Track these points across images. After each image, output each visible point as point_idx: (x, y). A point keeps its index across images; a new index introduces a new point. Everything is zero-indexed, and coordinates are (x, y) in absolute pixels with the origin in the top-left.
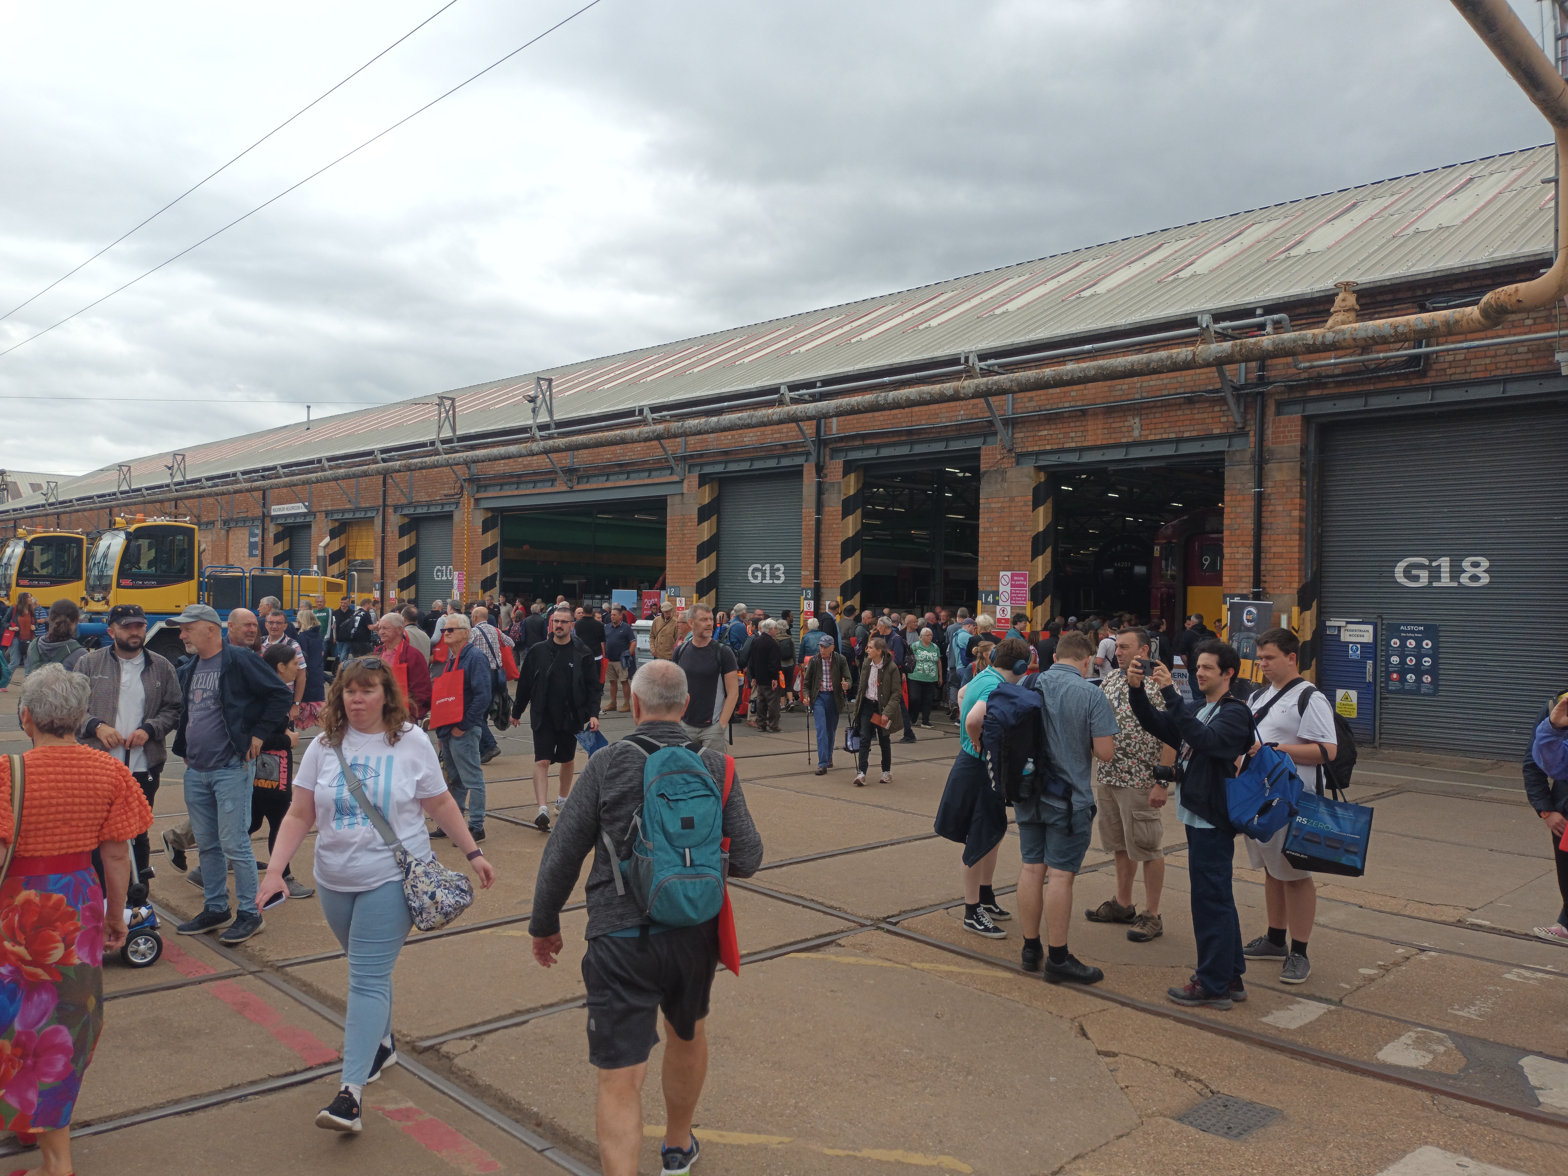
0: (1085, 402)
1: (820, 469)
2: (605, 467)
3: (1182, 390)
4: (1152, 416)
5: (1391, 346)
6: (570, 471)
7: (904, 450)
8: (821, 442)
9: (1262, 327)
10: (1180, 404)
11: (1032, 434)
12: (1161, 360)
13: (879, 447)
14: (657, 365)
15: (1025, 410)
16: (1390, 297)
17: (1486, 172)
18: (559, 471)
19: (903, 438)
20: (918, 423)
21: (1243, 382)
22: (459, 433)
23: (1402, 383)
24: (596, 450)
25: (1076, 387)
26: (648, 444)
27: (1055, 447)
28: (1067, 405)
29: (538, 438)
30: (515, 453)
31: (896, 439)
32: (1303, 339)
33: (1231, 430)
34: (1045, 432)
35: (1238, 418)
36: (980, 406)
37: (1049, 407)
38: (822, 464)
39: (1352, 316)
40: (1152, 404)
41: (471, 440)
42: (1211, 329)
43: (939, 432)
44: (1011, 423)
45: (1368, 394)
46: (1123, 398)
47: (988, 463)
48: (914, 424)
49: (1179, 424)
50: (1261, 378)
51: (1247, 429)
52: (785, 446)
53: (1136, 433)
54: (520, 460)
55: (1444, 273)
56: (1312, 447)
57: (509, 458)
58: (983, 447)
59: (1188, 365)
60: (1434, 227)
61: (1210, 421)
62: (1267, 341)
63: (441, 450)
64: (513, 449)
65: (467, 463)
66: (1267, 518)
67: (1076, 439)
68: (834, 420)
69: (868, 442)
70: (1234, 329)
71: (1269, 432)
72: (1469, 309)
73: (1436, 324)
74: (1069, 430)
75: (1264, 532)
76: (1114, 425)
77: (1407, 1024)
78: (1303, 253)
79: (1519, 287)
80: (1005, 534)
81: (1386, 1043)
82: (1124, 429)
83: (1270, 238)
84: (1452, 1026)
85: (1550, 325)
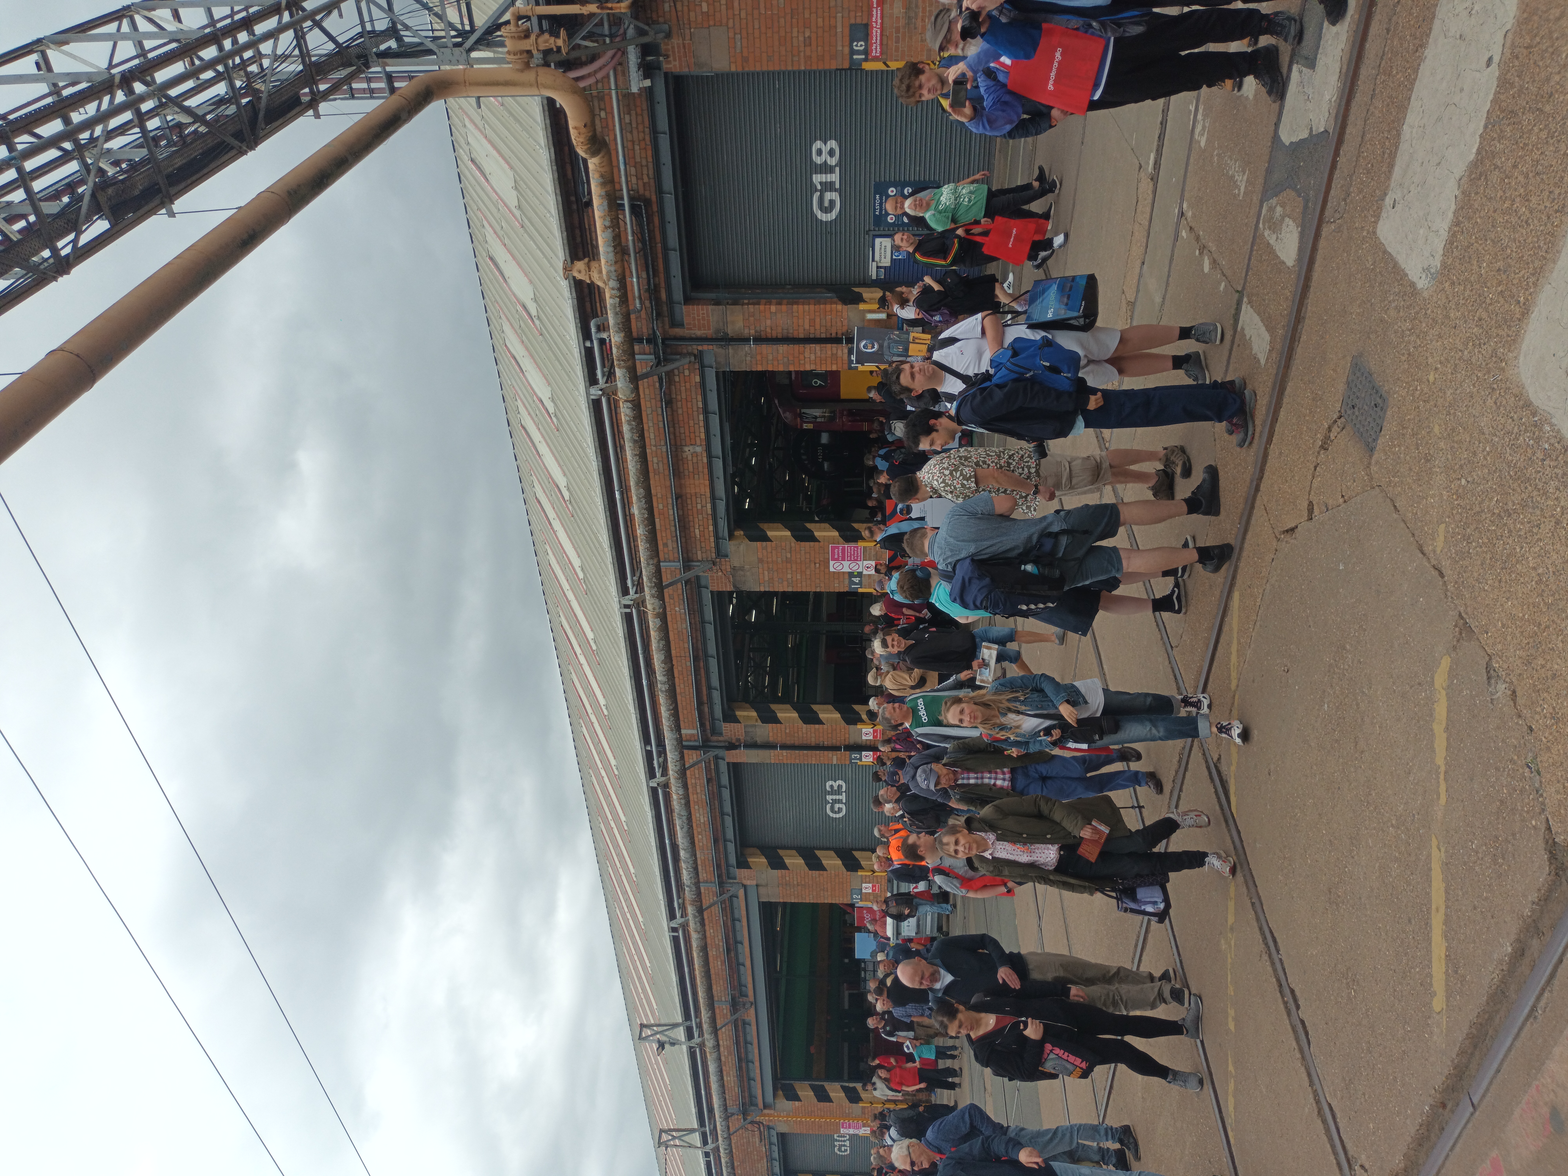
0: (669, 496)
1: (732, 746)
2: (730, 967)
3: (660, 410)
4: (683, 436)
5: (622, 229)
6: (735, 1005)
7: (713, 663)
8: (705, 745)
9: (602, 342)
10: (673, 411)
11: (698, 543)
12: (631, 426)
13: (710, 688)
14: (626, 910)
15: (676, 550)
16: (577, 232)
17: (467, 149)
18: (735, 1017)
19: (702, 664)
20: (687, 650)
21: (652, 357)
22: (695, 1125)
23: (656, 220)
24: (713, 977)
25: (655, 504)
26: (707, 922)
27: (711, 522)
28: (671, 512)
29: (700, 1039)
30: (716, 1065)
31: (702, 672)
32: (615, 307)
33: (697, 366)
34: (697, 531)
35: (686, 360)
36: (671, 592)
37: (673, 529)
38: (727, 744)
39: (594, 265)
40: (672, 436)
41: (703, 1113)
42: (604, 386)
43: (696, 630)
44: (688, 562)
45: (666, 249)
46: (665, 461)
47: (726, 584)
48: (687, 654)
49: (690, 411)
50: (649, 341)
51: (696, 352)
52: (709, 781)
53: (699, 449)
54: (723, 1059)
55: (558, 187)
56: (713, 296)
57: (721, 1071)
58: (710, 588)
59: (636, 406)
60: (515, 193)
61: (688, 384)
62: (615, 338)
63: (714, 1145)
64: (712, 1068)
65: (727, 1117)
66: (778, 332)
67: (704, 502)
68: (683, 732)
69: (705, 698)
70: (603, 366)
71: (699, 333)
72: (591, 166)
73: (603, 193)
74: (695, 510)
76: (691, 469)
77: (1256, 236)
78: (535, 305)
79: (571, 124)
80: (794, 566)
81: (1278, 257)
82: (695, 460)
83: (519, 331)
84: (1256, 199)
85: (607, 98)
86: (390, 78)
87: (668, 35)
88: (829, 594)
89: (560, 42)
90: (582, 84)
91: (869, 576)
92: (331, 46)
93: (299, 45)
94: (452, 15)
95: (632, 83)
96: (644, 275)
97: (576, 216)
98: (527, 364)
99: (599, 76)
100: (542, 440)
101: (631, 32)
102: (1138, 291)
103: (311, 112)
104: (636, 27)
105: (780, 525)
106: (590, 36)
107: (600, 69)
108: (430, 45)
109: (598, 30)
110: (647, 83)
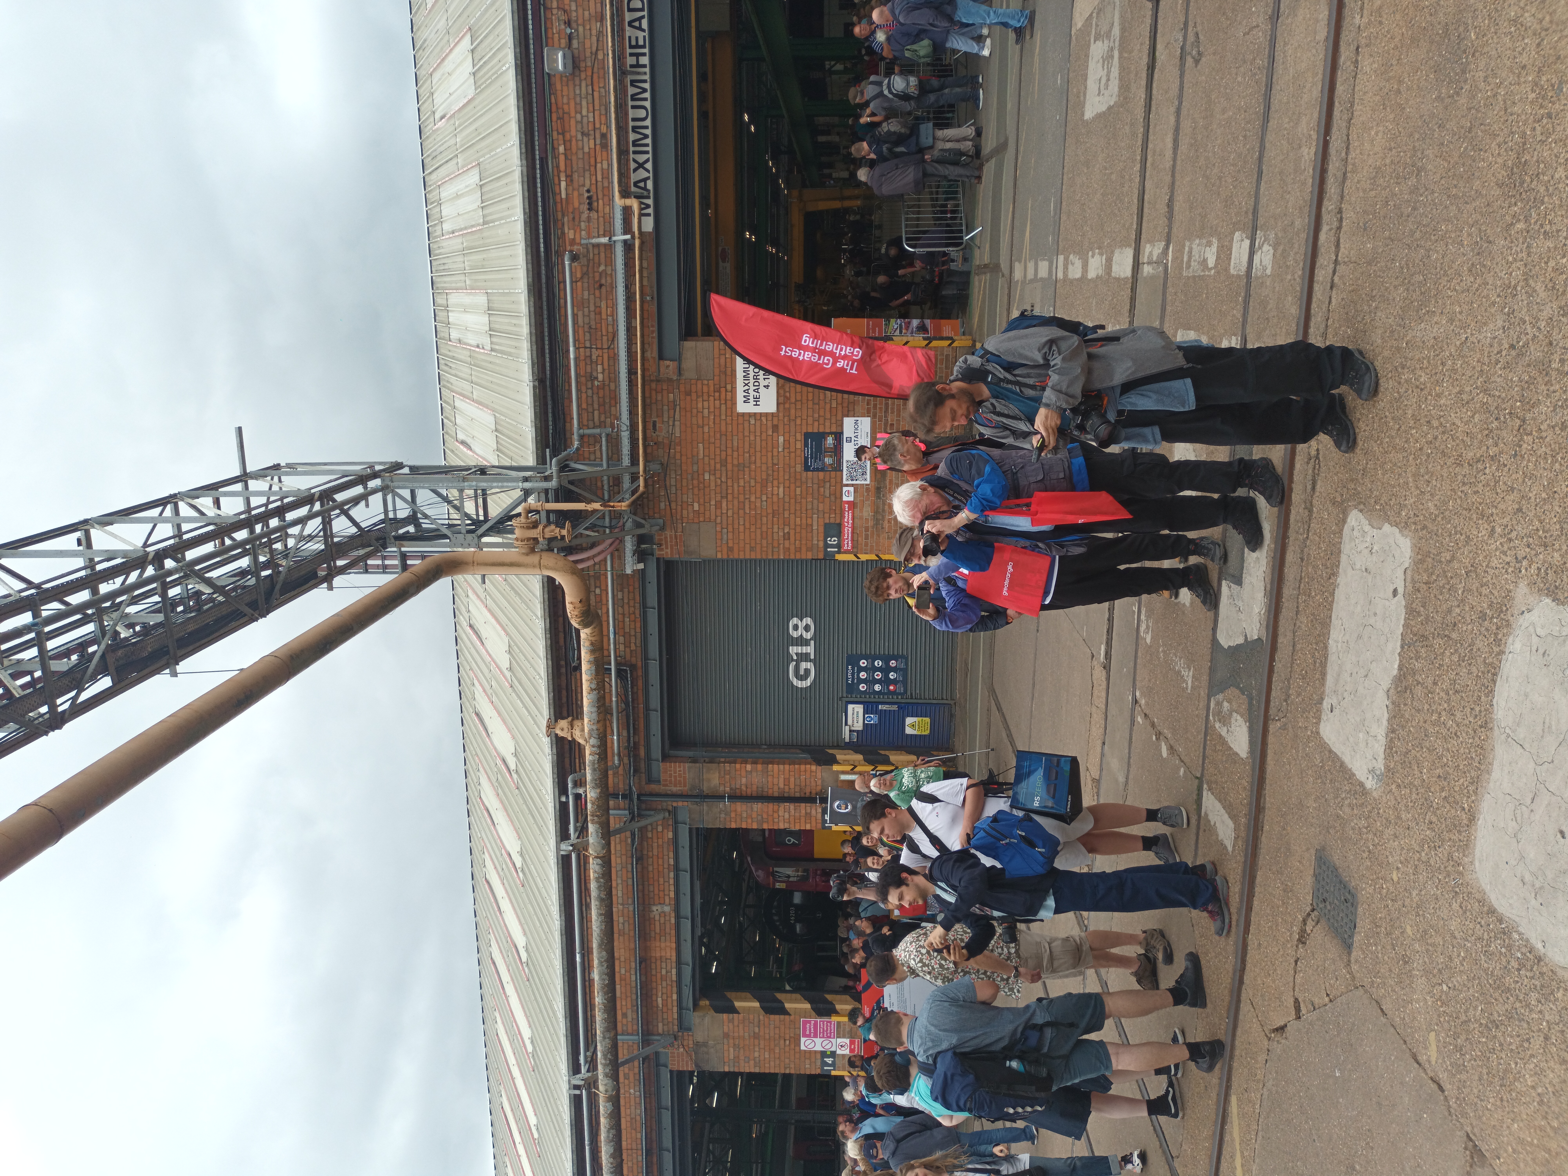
0: (633, 959)
3: (629, 866)
4: (652, 895)
5: (607, 691)
9: (578, 797)
10: (643, 867)
11: (660, 1013)
12: (599, 888)
15: (635, 1022)
16: (564, 693)
17: (467, 615)
19: (655, 1159)
20: (639, 1142)
21: (627, 812)
23: (640, 683)
25: (617, 969)
27: (675, 989)
28: (633, 978)
31: (655, 1169)
32: (593, 764)
33: (670, 822)
34: (660, 1000)
35: (660, 817)
36: (627, 1071)
37: (634, 997)
39: (577, 723)
40: (640, 895)
42: (575, 842)
43: (651, 1117)
44: (647, 1036)
45: (647, 709)
46: (631, 921)
47: (687, 1062)
48: (640, 1147)
49: (661, 868)
50: (624, 797)
51: (670, 808)
53: (667, 909)
55: (549, 655)
56: (690, 753)
58: (670, 1067)
59: (606, 861)
60: (507, 656)
61: (660, 840)
62: (591, 794)
66: (753, 790)
67: (669, 968)
70: (576, 820)
71: (675, 789)
72: (582, 636)
73: (592, 659)
74: (659, 975)
75: (765, 794)
76: (658, 931)
77: (1208, 729)
78: (515, 759)
79: (568, 599)
80: (762, 1042)
81: (1231, 748)
82: (662, 921)
83: (496, 784)
84: (1203, 693)
85: (602, 578)
86: (404, 557)
87: (663, 528)
88: (799, 1076)
89: (564, 532)
90: (580, 566)
91: (843, 1055)
92: (354, 530)
93: (324, 529)
94: (470, 507)
95: (627, 566)
96: (625, 733)
97: (564, 678)
98: (500, 817)
99: (597, 560)
100: (505, 895)
101: (629, 525)
102: (1101, 770)
103: (325, 585)
104: (634, 521)
105: (749, 995)
106: (592, 528)
107: (599, 554)
108: (445, 531)
109: (600, 523)
110: (641, 566)
